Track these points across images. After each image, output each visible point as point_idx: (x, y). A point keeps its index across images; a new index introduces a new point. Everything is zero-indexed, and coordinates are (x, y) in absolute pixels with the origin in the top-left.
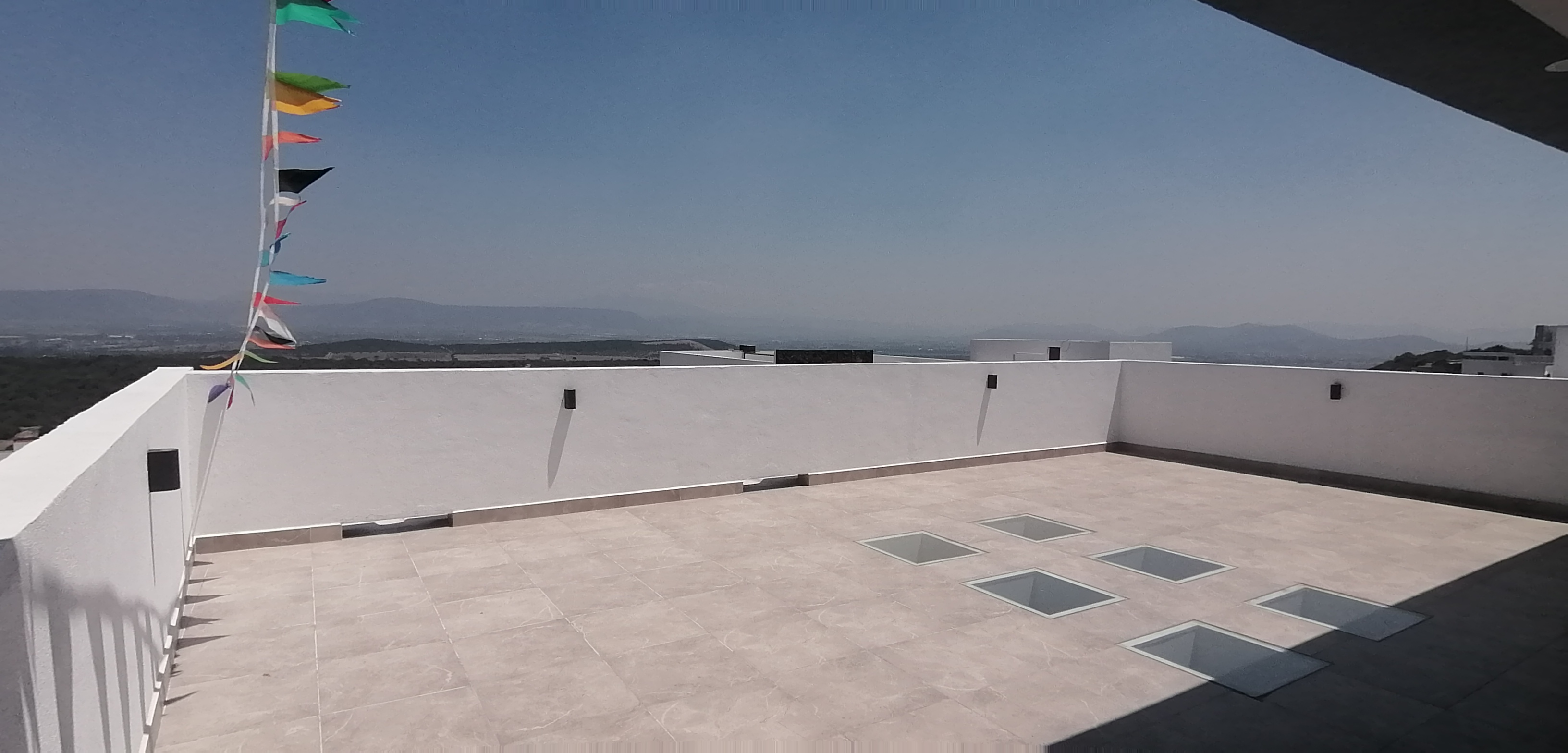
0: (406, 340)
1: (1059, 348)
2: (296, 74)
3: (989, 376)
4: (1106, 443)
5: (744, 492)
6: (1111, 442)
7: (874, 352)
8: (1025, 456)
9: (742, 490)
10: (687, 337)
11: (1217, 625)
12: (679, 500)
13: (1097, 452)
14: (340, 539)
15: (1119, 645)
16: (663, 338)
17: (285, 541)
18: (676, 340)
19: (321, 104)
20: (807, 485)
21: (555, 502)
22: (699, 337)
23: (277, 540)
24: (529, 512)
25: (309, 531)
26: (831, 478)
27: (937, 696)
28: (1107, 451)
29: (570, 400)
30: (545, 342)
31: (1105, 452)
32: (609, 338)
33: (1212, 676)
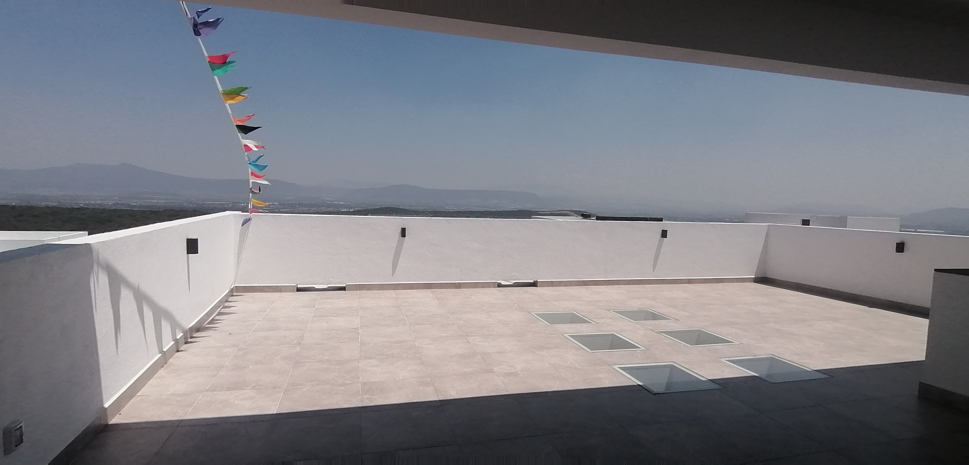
0: (408, 208)
1: (809, 220)
2: (231, 87)
3: (662, 230)
4: (754, 277)
5: (498, 287)
6: (757, 277)
7: (663, 219)
8: (688, 281)
9: (497, 286)
10: (566, 209)
11: (682, 365)
12: (461, 288)
13: (747, 282)
14: (295, 292)
15: (612, 366)
16: (552, 210)
17: (271, 290)
18: (560, 211)
19: (240, 98)
20: (536, 286)
21: (395, 284)
22: (573, 209)
23: (268, 290)
24: (382, 287)
25: (282, 288)
26: (552, 284)
27: (491, 371)
28: (754, 282)
29: (403, 233)
30: (482, 210)
31: (753, 283)
32: (518, 209)
33: (642, 382)
